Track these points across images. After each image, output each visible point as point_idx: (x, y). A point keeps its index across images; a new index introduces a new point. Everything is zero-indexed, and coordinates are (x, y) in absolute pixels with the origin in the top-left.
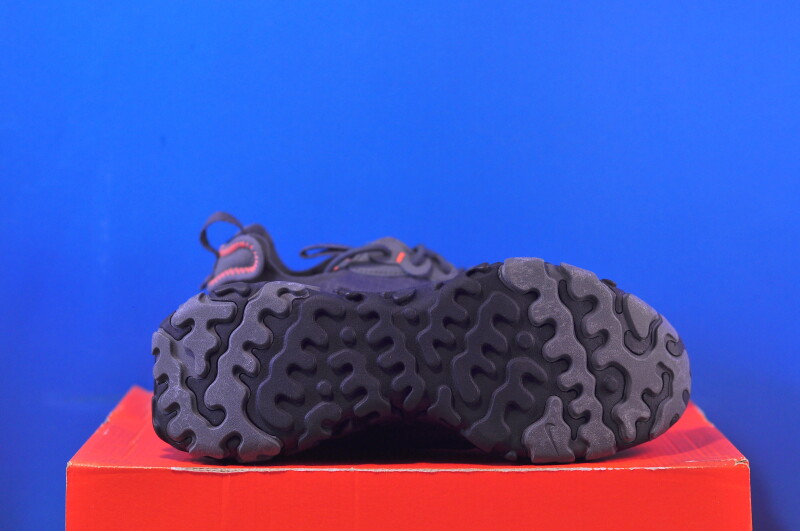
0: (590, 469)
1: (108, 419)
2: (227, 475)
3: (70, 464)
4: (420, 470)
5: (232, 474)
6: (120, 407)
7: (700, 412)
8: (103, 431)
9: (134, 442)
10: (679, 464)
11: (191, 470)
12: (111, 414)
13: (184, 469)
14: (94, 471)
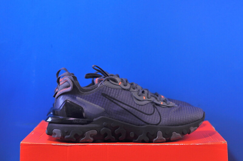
0: (178, 144)
1: (34, 130)
2: (69, 146)
3: (21, 142)
4: (127, 145)
5: (70, 146)
6: (38, 126)
7: (214, 128)
8: (32, 133)
9: (41, 136)
10: (205, 143)
11: (58, 144)
12: (35, 128)
13: (56, 144)
14: (29, 145)
